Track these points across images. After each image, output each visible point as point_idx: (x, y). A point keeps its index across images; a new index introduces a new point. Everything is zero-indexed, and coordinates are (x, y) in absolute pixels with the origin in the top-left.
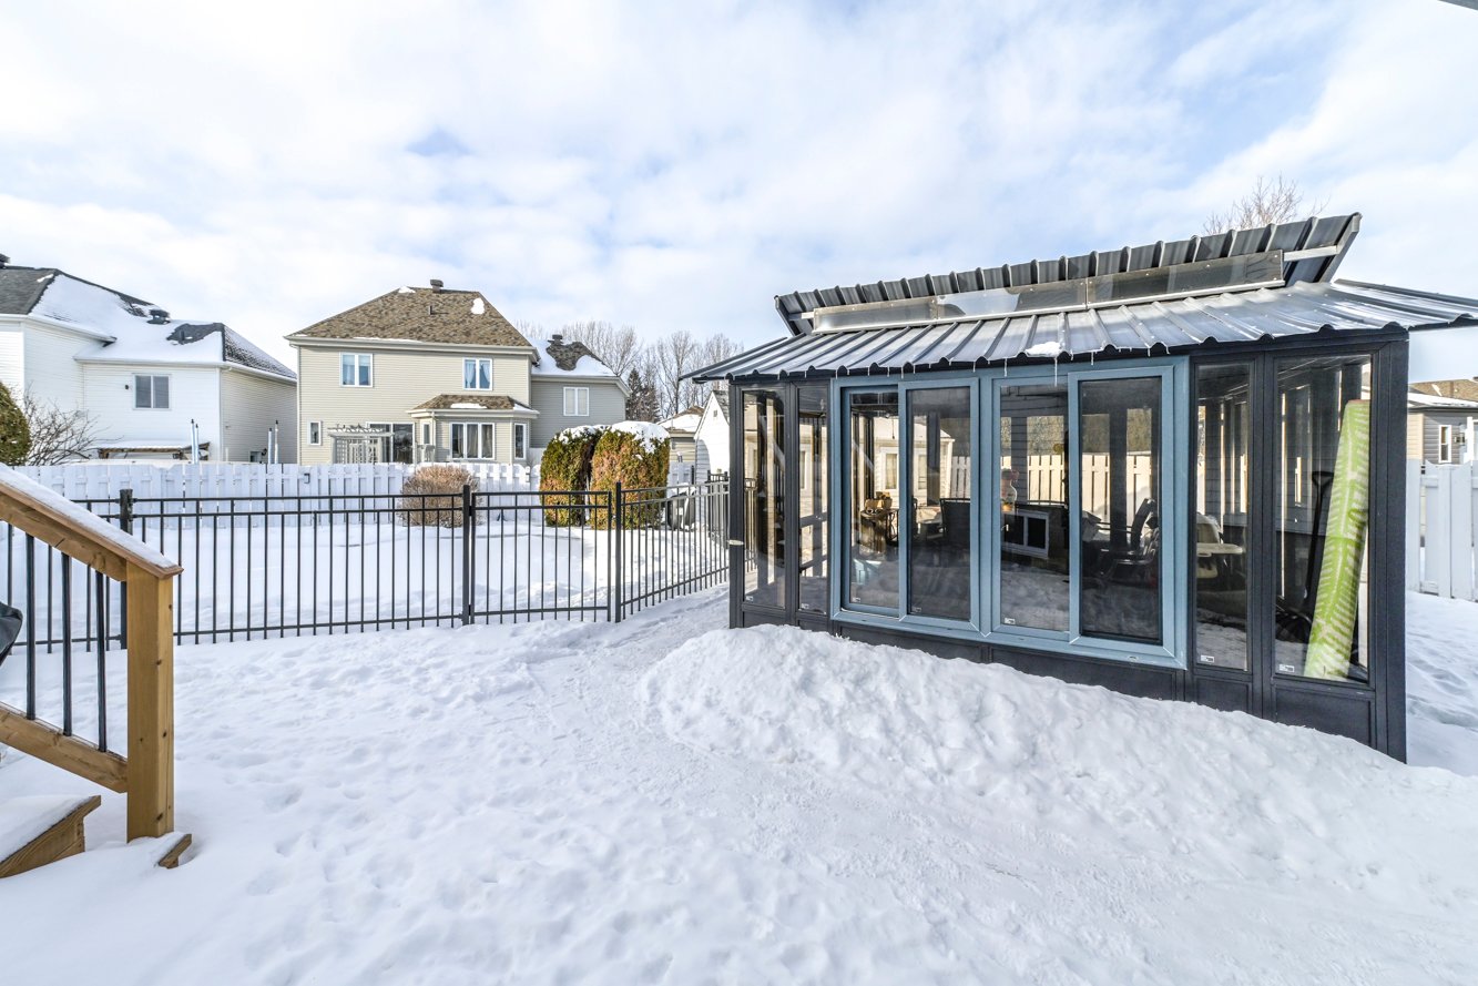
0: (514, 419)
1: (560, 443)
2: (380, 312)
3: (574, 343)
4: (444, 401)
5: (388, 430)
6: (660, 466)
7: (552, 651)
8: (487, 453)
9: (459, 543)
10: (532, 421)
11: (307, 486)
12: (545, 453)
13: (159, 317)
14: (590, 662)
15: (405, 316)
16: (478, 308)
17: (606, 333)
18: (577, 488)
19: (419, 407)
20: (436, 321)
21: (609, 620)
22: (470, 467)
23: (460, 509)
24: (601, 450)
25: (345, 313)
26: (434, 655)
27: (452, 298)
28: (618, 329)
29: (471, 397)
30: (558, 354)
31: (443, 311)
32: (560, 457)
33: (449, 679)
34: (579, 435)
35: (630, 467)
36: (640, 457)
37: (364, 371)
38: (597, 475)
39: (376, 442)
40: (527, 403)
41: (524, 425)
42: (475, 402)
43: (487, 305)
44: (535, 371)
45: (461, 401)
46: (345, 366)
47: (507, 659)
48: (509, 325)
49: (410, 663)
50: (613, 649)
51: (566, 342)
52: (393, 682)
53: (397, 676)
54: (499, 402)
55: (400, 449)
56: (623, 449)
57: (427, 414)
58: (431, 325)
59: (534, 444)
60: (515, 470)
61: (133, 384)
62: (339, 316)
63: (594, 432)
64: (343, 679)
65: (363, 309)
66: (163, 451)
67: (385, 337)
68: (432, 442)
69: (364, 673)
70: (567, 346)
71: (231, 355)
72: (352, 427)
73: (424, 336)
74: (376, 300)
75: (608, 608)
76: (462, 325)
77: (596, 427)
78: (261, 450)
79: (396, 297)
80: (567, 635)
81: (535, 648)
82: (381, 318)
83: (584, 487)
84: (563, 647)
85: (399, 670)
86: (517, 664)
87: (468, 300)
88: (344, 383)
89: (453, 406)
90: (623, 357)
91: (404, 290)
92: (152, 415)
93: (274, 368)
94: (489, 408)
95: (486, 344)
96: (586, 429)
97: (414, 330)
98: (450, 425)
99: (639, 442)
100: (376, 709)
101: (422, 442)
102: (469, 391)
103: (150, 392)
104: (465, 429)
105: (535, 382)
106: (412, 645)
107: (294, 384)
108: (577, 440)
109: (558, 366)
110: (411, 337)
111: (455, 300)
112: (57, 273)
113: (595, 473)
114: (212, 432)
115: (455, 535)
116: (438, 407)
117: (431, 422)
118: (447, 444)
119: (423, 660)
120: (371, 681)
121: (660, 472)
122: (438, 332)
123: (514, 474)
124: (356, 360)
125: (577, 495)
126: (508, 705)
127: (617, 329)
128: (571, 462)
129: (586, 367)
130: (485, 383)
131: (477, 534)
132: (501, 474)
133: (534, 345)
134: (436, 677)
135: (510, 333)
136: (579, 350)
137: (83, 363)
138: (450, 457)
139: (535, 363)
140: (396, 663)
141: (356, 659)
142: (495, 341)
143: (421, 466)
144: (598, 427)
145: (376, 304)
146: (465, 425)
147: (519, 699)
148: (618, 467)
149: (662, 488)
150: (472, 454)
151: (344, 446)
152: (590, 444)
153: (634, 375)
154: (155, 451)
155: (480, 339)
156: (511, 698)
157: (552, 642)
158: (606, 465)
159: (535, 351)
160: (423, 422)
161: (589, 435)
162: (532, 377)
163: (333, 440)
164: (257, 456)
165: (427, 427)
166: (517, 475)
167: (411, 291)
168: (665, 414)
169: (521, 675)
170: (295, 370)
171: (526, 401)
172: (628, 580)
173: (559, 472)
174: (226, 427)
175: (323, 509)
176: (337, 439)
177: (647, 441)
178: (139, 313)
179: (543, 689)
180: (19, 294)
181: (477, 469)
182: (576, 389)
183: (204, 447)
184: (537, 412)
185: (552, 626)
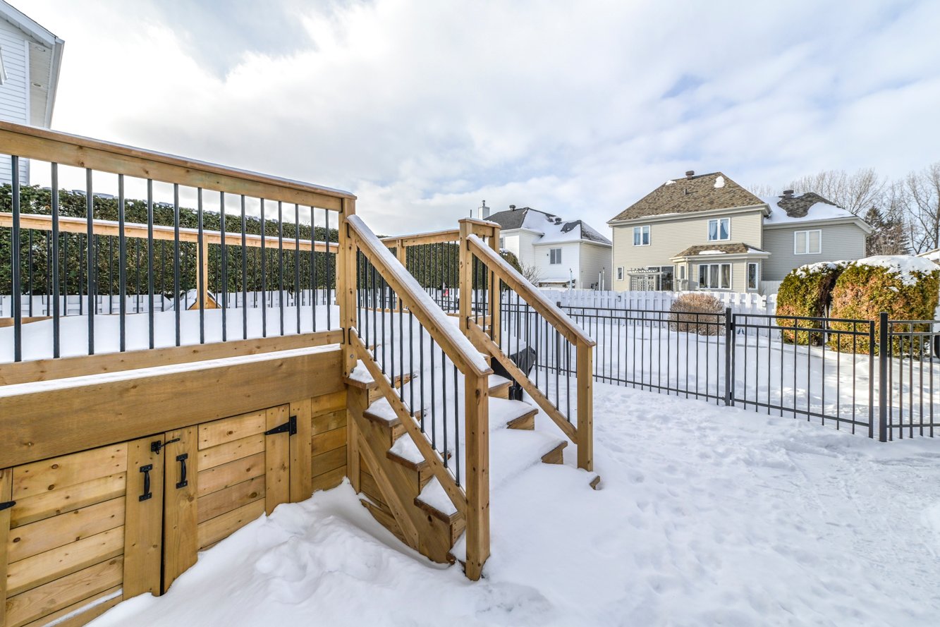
0: (747, 259)
1: (798, 278)
2: (655, 200)
3: (805, 195)
4: (695, 250)
5: (659, 271)
6: (925, 298)
7: (809, 447)
8: (726, 284)
9: (723, 348)
10: (764, 261)
11: (619, 303)
12: (782, 285)
13: (558, 221)
14: (853, 469)
15: (669, 199)
16: (719, 183)
17: (838, 179)
18: (815, 314)
19: (678, 255)
20: (689, 198)
21: (871, 436)
22: (716, 295)
23: (724, 324)
24: (844, 282)
25: (635, 204)
26: (708, 421)
27: (700, 180)
28: (853, 173)
29: (714, 246)
30: (789, 205)
31: (694, 190)
32: (799, 288)
33: (722, 440)
34: (817, 270)
35: (881, 299)
36: (895, 289)
37: (646, 235)
38: (838, 305)
39: (653, 278)
40: (759, 246)
41: (757, 264)
42: (716, 249)
43: (726, 179)
44: (766, 222)
45: (706, 250)
46: (635, 234)
47: (768, 441)
48: (744, 190)
49: (692, 421)
50: (881, 466)
51: (798, 194)
52: (683, 430)
53: (685, 427)
54: (735, 248)
55: (666, 281)
56: (871, 282)
57: (683, 260)
58: (686, 201)
59: (765, 277)
60: (753, 298)
61: (549, 253)
62: (632, 206)
63: (835, 267)
64: (654, 418)
65: (645, 200)
66: (559, 283)
67: (657, 214)
68: (686, 277)
69: (665, 419)
70: (798, 198)
71: (584, 235)
72: (639, 269)
73: (682, 209)
74: (653, 193)
75: (870, 425)
76: (707, 198)
77: (837, 262)
78: (595, 283)
79: (664, 188)
80: (824, 437)
81: (792, 440)
82: (655, 203)
83: (822, 313)
84: (821, 447)
85: (686, 424)
86: (777, 448)
87: (712, 179)
88: (635, 244)
89: (700, 253)
90: (858, 198)
91: (669, 182)
92: (556, 266)
93: (602, 239)
94: (727, 253)
95: (726, 207)
96: (826, 265)
97: (675, 207)
98: (698, 266)
99: (894, 275)
100: (676, 444)
101: (679, 278)
102: (713, 242)
103: (555, 257)
104: (709, 268)
105: (766, 230)
106: (692, 410)
107: (610, 247)
108: (816, 274)
109: (789, 215)
110: (673, 212)
111: (702, 182)
112: (528, 209)
113: (836, 303)
114: (576, 275)
115: (720, 341)
116: (691, 254)
117: (685, 264)
118: (696, 279)
119: (701, 422)
120: (670, 425)
121: (924, 304)
122: (690, 206)
123: (752, 301)
124: (641, 230)
125: (815, 321)
126: (775, 477)
127: (851, 173)
128: (807, 292)
129: (818, 213)
130: (724, 235)
131: (736, 343)
132: (741, 300)
133: (767, 202)
134: (712, 437)
135: (745, 196)
136: (812, 198)
137: (535, 245)
138: (698, 288)
139: (767, 215)
140: (684, 419)
141: (659, 409)
142: (733, 204)
143: (680, 293)
144: (839, 262)
145: (653, 195)
146: (709, 265)
147: (784, 476)
148: (865, 298)
149: (928, 321)
150: (714, 286)
151: (636, 280)
152: (832, 277)
153: (874, 212)
154: (556, 283)
155: (721, 205)
156: (777, 472)
157: (808, 439)
158: (849, 296)
159: (767, 207)
160: (680, 265)
161: (829, 270)
162: (763, 226)
163: (629, 277)
164: (594, 286)
165: (683, 268)
166: (755, 302)
167: (673, 182)
168: (917, 247)
169: (780, 456)
170: (611, 240)
171: (758, 245)
172: (896, 405)
173: (795, 301)
174: (582, 272)
175: (656, 318)
176: (632, 276)
177: (905, 274)
178: (551, 221)
179: (806, 476)
180: (518, 220)
181: (722, 297)
182: (808, 232)
183: (574, 282)
184: (768, 253)
185: (806, 425)
